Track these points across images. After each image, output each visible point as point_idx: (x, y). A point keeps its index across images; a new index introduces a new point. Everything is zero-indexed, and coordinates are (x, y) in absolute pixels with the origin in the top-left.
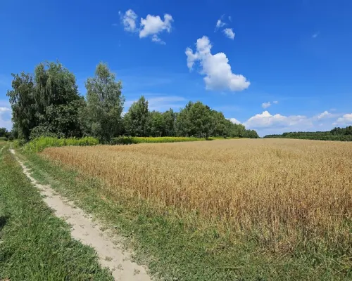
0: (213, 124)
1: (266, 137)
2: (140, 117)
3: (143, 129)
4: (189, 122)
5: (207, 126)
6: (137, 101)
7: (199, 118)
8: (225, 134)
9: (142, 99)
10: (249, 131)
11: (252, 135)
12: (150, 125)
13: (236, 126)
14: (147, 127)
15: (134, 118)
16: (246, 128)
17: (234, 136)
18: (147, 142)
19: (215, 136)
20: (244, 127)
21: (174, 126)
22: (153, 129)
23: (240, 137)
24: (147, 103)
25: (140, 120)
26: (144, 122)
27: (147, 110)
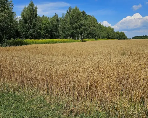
0: (87, 27)
1: (135, 38)
2: (31, 21)
3: (34, 32)
4: (69, 26)
5: (82, 29)
6: (27, 6)
7: (76, 22)
8: (96, 36)
9: (32, 5)
10: (117, 33)
11: (121, 36)
12: (40, 29)
13: (106, 29)
14: (37, 30)
15: (26, 23)
16: (115, 31)
17: (104, 38)
18: (36, 43)
19: (89, 38)
20: (113, 30)
21: (59, 30)
22: (42, 32)
23: (109, 38)
24: (36, 8)
25: (31, 24)
26: (34, 26)
27: (36, 14)
